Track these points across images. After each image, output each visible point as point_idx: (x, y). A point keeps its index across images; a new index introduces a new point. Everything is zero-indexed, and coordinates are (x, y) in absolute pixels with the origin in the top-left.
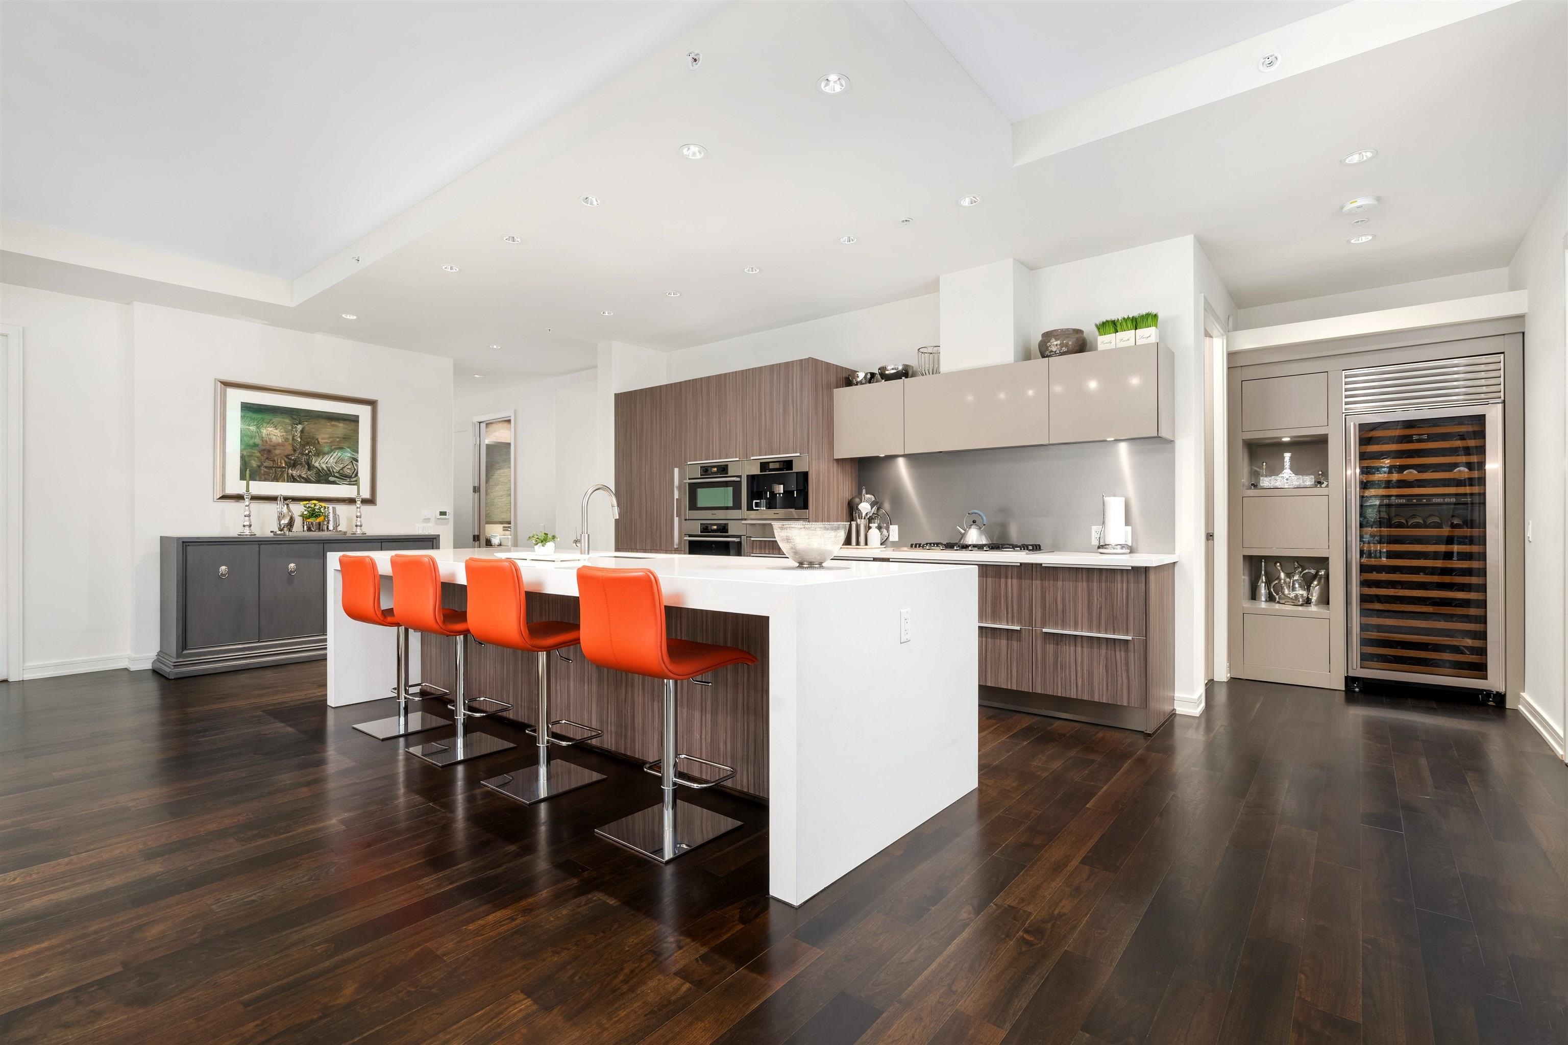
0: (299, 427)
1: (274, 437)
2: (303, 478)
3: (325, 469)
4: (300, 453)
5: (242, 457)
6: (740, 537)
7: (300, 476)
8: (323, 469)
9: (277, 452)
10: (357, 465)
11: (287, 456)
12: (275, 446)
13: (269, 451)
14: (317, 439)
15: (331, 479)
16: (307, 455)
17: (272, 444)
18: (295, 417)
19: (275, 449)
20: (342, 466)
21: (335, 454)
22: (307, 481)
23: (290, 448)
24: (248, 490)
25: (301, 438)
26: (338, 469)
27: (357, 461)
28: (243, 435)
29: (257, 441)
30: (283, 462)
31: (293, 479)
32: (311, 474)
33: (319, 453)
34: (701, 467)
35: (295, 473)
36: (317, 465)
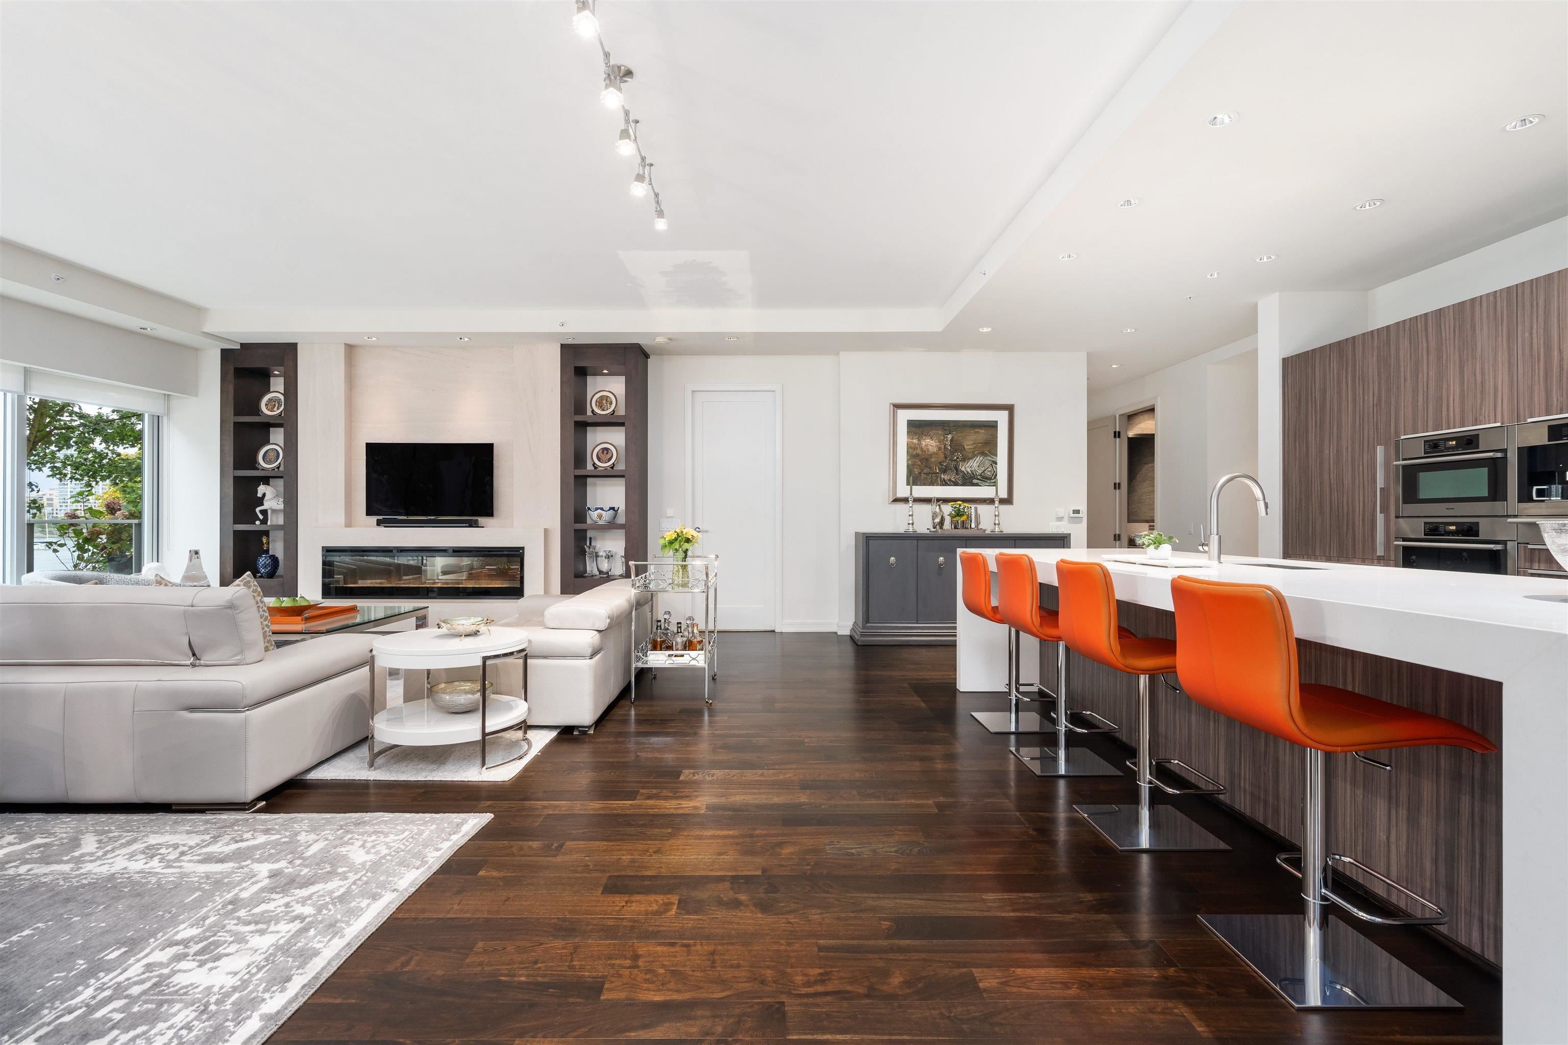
0: (950, 437)
1: (931, 447)
2: (953, 481)
3: (970, 472)
4: (950, 460)
5: (908, 466)
6: (1504, 543)
7: (950, 480)
8: (968, 472)
9: (933, 460)
10: (996, 468)
11: (940, 463)
12: (931, 456)
13: (927, 460)
14: (963, 446)
15: (975, 481)
16: (956, 460)
17: (929, 453)
18: (946, 428)
19: (931, 458)
20: (983, 469)
21: (978, 459)
22: (956, 484)
23: (943, 456)
24: (911, 494)
25: (951, 446)
26: (980, 472)
27: (996, 463)
28: (910, 447)
29: (919, 451)
30: (937, 468)
31: (945, 483)
32: (959, 478)
33: (965, 459)
34: (1425, 442)
35: (945, 477)
36: (963, 469)
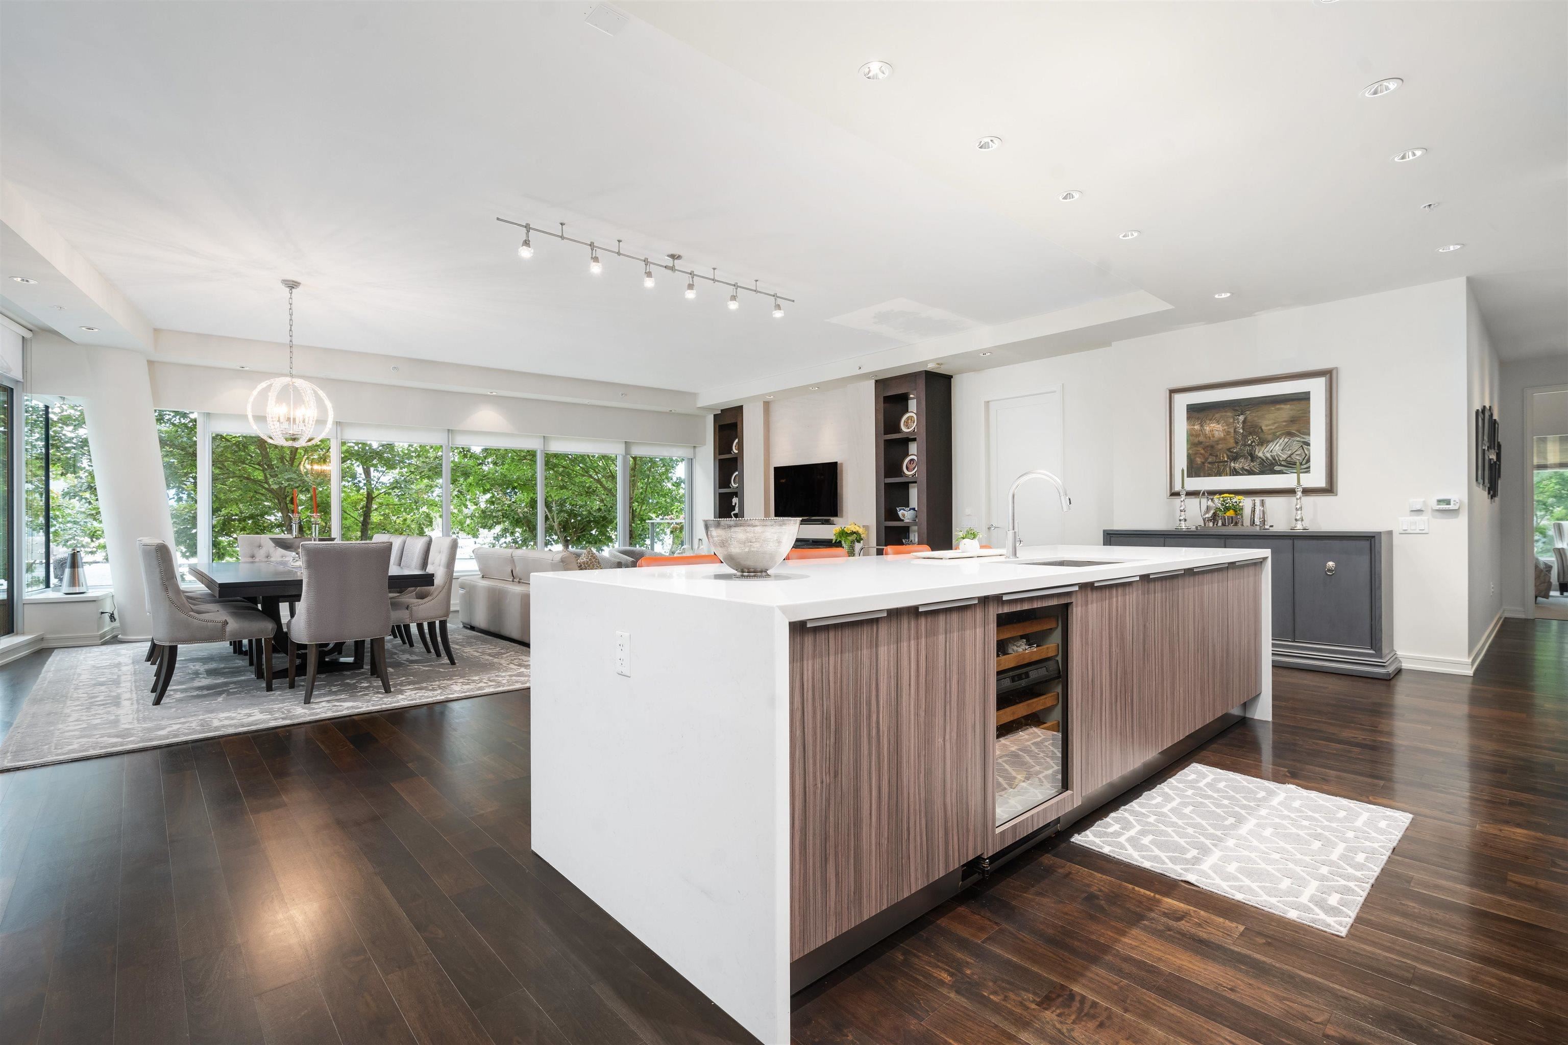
0: (1241, 418)
1: (1217, 433)
2: (1246, 470)
3: (1270, 458)
4: (1242, 445)
5: (1189, 456)
7: (1243, 469)
8: (1267, 458)
9: (1220, 446)
10: (1309, 450)
11: (1229, 450)
12: (1217, 442)
13: (1212, 447)
14: (1261, 428)
15: (1277, 468)
16: (1249, 445)
17: (1215, 439)
18: (1237, 408)
19: (1218, 444)
20: (1290, 452)
21: (1281, 441)
22: (1250, 472)
23: (1232, 441)
24: (1183, 487)
25: (1243, 429)
26: (1285, 457)
27: (1308, 444)
28: (1191, 435)
29: (1201, 438)
30: (1225, 456)
31: (1235, 472)
32: (1255, 465)
33: (1263, 442)
35: (1237, 466)
36: (1260, 455)
